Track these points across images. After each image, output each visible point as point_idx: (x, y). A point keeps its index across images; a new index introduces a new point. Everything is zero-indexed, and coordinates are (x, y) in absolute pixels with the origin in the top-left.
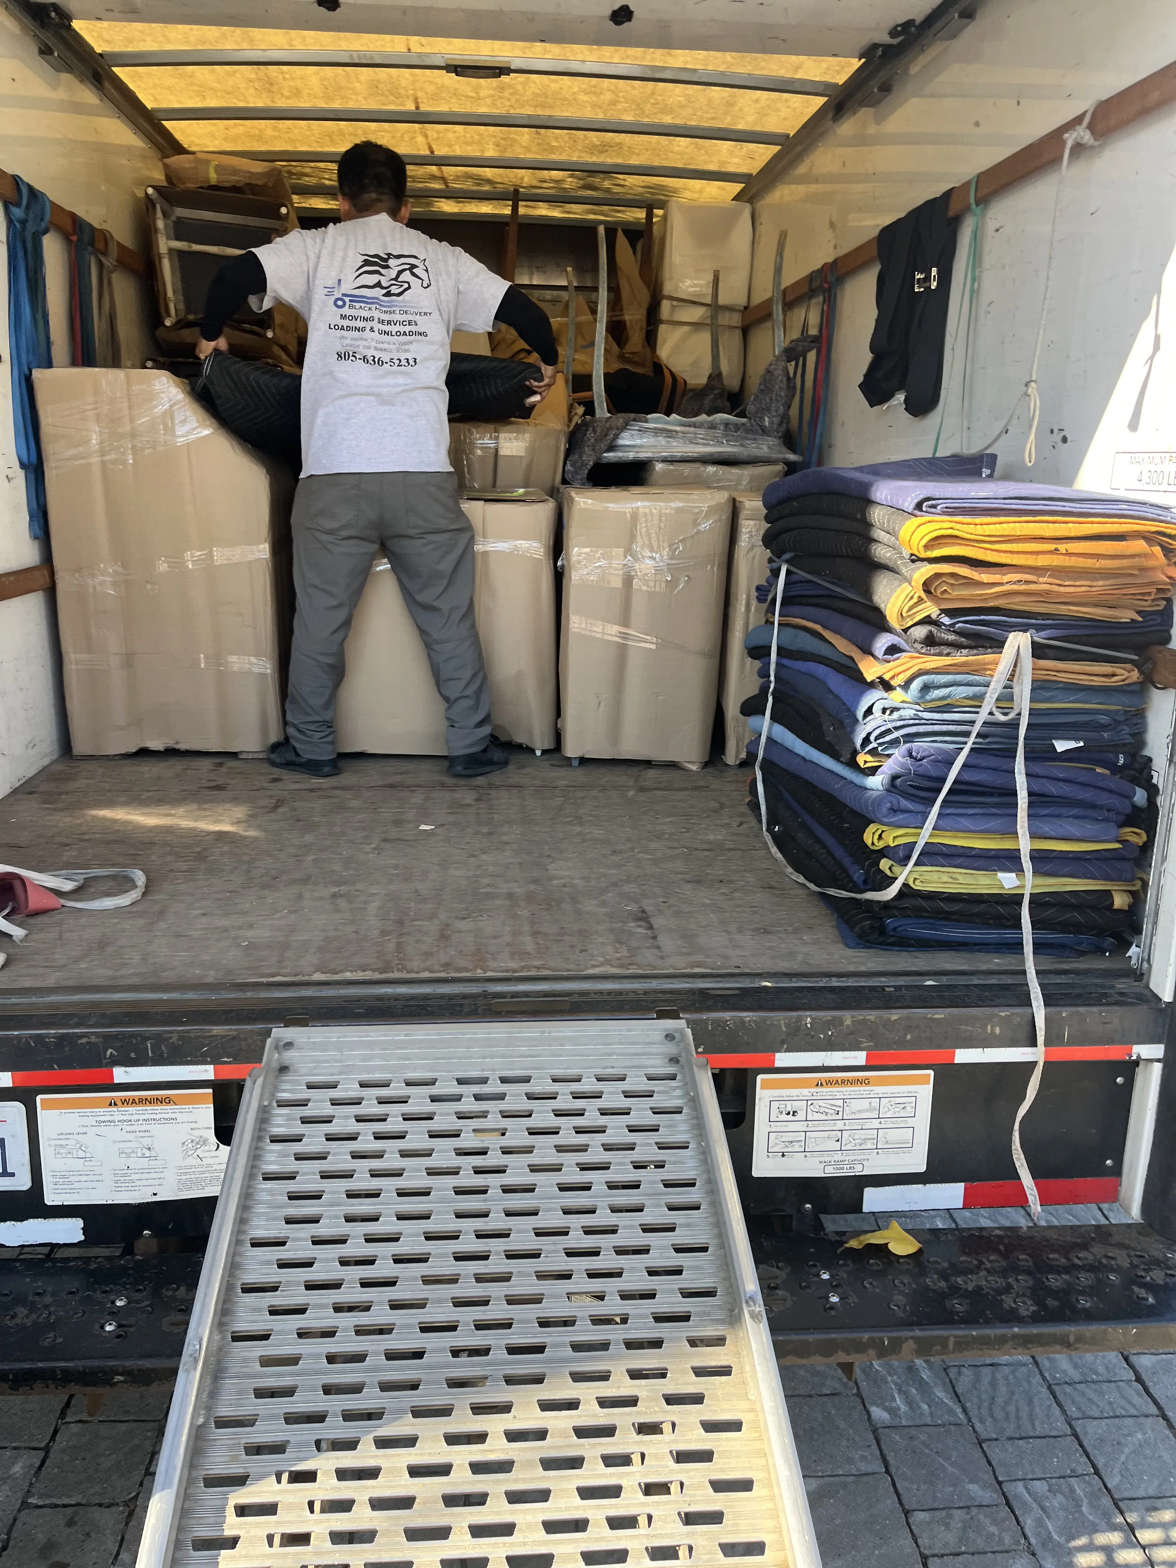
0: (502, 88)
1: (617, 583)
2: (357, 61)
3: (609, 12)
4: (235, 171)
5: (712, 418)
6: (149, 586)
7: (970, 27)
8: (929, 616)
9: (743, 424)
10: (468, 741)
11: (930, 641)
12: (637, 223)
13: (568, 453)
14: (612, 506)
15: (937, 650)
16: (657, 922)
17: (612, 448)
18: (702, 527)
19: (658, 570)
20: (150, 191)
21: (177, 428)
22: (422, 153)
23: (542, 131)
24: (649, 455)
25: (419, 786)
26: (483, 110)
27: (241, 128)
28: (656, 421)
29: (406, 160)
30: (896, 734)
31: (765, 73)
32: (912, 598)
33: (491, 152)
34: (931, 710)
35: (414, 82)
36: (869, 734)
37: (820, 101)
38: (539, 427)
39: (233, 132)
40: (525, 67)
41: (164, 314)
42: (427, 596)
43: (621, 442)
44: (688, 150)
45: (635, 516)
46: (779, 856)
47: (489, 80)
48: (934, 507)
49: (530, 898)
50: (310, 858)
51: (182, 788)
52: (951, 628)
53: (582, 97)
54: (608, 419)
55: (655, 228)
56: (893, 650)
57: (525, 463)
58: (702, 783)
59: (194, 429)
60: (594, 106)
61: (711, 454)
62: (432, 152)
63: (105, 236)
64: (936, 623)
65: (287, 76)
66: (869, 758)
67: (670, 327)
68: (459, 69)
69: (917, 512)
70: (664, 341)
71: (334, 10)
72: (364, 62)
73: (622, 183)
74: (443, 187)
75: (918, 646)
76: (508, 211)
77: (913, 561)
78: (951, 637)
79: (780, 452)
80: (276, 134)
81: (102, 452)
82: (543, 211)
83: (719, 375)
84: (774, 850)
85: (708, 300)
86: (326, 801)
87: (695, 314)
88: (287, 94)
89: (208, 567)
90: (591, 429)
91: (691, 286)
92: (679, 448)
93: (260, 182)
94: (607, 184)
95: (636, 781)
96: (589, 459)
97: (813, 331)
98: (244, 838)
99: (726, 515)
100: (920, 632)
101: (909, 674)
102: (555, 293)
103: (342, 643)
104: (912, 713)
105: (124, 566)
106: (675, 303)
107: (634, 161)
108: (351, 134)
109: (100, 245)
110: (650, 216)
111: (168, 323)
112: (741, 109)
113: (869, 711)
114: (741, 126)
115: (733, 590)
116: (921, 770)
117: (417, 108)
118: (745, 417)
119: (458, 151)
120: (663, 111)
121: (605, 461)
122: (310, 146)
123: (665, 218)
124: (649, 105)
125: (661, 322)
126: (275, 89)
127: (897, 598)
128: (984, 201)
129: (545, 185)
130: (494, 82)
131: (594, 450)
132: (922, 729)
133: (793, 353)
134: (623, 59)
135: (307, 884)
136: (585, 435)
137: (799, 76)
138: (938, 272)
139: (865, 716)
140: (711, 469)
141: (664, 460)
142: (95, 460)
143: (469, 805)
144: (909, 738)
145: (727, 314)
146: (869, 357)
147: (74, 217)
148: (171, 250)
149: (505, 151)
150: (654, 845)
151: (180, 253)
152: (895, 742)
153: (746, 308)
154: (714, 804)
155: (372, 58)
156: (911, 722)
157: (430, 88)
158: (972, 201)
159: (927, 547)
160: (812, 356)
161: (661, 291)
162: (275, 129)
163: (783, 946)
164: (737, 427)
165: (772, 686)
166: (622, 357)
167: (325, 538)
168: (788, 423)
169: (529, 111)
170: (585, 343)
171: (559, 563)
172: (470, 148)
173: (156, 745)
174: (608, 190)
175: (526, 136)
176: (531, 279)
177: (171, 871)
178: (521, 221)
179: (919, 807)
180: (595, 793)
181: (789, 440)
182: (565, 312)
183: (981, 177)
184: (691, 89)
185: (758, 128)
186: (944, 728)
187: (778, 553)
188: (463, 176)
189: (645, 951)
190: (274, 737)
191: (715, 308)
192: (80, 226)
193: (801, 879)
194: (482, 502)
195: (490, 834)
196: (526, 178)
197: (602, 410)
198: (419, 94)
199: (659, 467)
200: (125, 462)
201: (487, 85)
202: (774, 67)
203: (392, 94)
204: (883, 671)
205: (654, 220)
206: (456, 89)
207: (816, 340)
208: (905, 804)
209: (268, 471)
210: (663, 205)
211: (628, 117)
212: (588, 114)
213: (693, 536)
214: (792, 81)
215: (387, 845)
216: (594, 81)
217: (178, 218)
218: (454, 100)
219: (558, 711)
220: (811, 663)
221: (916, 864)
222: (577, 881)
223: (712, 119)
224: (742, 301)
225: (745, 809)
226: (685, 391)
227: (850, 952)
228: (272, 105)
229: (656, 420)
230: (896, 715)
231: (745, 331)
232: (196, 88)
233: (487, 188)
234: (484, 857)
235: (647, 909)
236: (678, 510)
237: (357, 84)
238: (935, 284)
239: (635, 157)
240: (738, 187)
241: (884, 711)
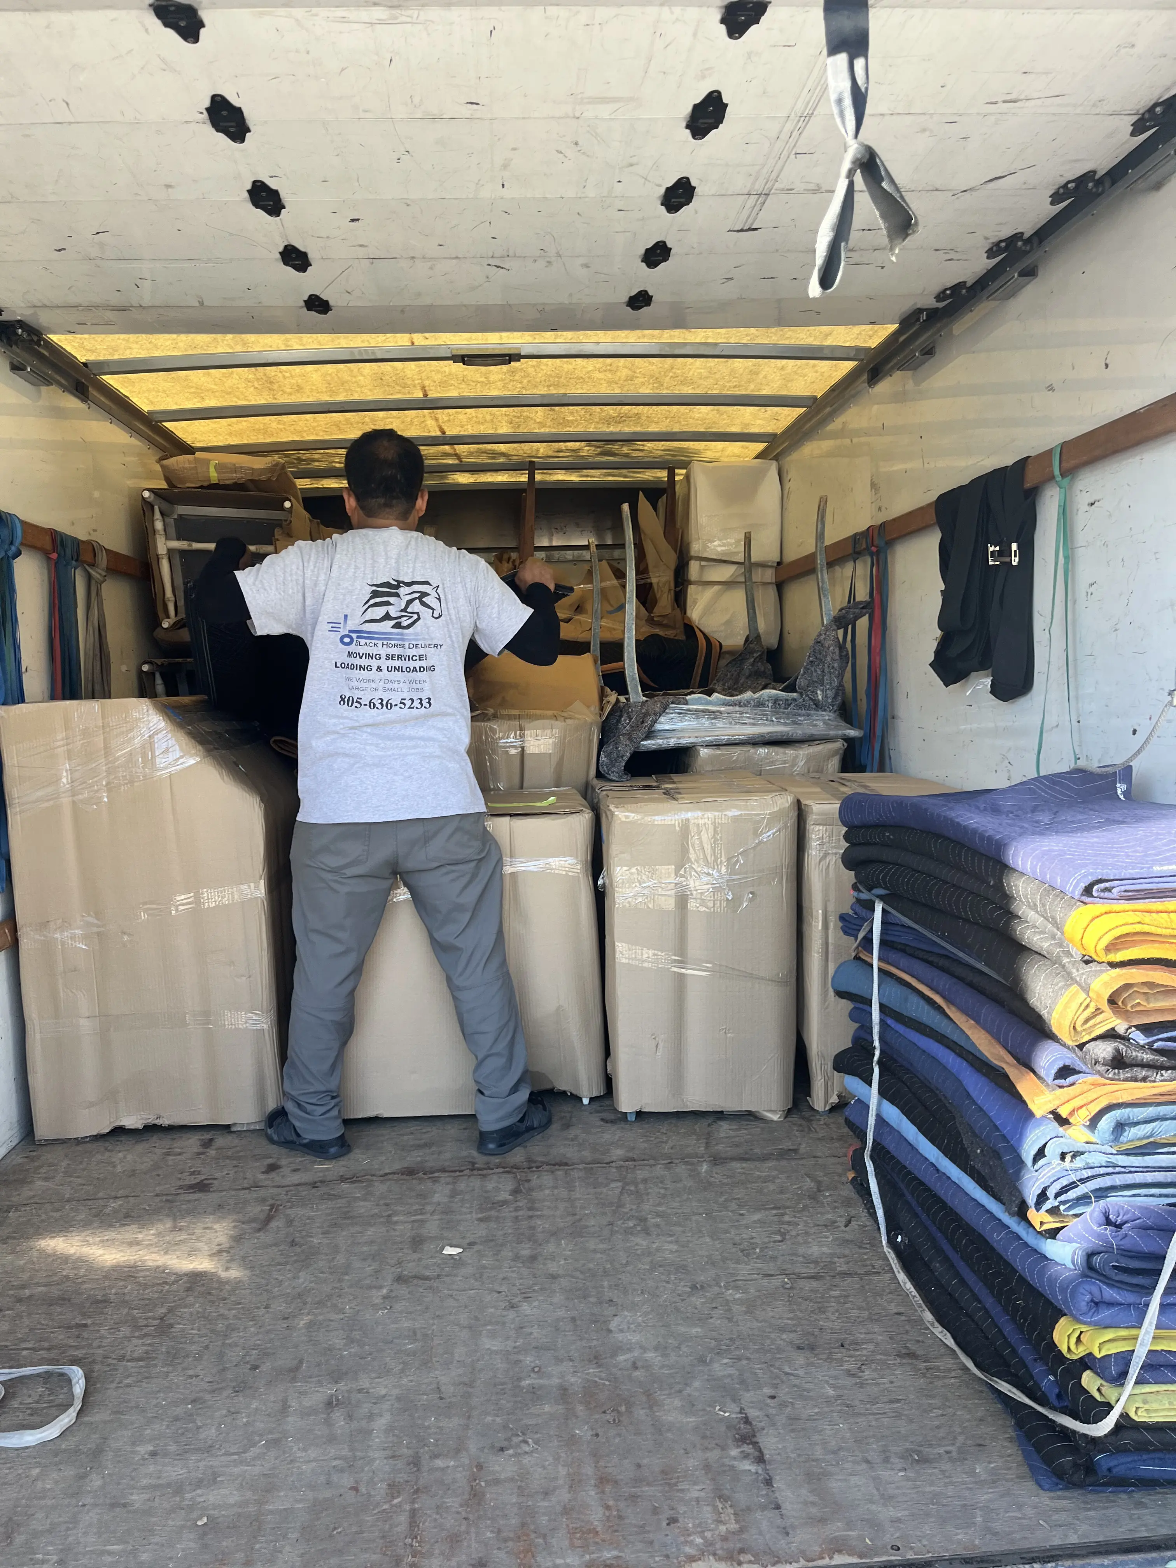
0: (513, 372)
1: (670, 904)
2: (358, 357)
3: (626, 299)
4: (235, 469)
5: (757, 695)
6: (126, 938)
7: (1029, 287)
8: (1113, 1029)
9: (795, 700)
10: (501, 1113)
11: (1118, 1062)
12: (659, 481)
13: (601, 744)
14: (658, 819)
15: (1127, 1073)
16: (769, 1442)
17: (650, 734)
18: (765, 837)
19: (717, 890)
20: (146, 494)
21: (158, 760)
22: (433, 434)
23: (557, 408)
24: (692, 740)
25: (443, 1170)
26: (494, 393)
27: (244, 424)
28: (697, 702)
29: (416, 443)
30: (1082, 1190)
31: (792, 342)
32: (1087, 1006)
33: (504, 429)
34: (1128, 1153)
35: (420, 372)
36: (1045, 1189)
37: (849, 365)
38: (569, 721)
39: (236, 427)
40: (535, 352)
41: (161, 614)
42: (446, 934)
43: (658, 727)
44: (710, 416)
45: (685, 827)
46: (909, 1286)
47: (499, 367)
48: (1108, 890)
49: (589, 1393)
50: (303, 1322)
51: (158, 1189)
52: (1150, 1047)
53: (597, 375)
54: (644, 703)
55: (677, 487)
56: (1065, 1072)
57: (554, 761)
58: (787, 1145)
59: (178, 759)
60: (610, 382)
61: (762, 735)
62: (444, 433)
63: (92, 547)
64: (1125, 1039)
65: (287, 375)
66: (1048, 1218)
67: (700, 588)
68: (467, 359)
69: (1085, 899)
70: (695, 602)
71: (326, 313)
72: (365, 357)
73: (641, 448)
74: (457, 462)
75: (1102, 1069)
76: (524, 478)
77: (1087, 962)
78: (1147, 1057)
79: (837, 727)
80: (281, 427)
81: (73, 793)
82: (560, 476)
83: (758, 637)
84: (902, 1276)
85: (740, 558)
86: (330, 1204)
87: (725, 573)
88: (288, 391)
89: (197, 911)
90: (625, 715)
91: (720, 546)
92: (725, 730)
93: (263, 478)
94: (625, 450)
95: (707, 1145)
96: (626, 751)
97: (862, 594)
98: (222, 1283)
99: (792, 821)
100: (1104, 1050)
101: (1095, 1108)
102: (576, 552)
103: (352, 993)
104: (1103, 1159)
105: (97, 915)
106: (703, 563)
107: (653, 428)
108: (358, 423)
109: (88, 557)
110: (672, 475)
111: (165, 625)
112: (765, 377)
113: (1040, 1153)
114: (766, 391)
115: (805, 904)
116: (1127, 1244)
117: (426, 395)
118: (794, 691)
119: (471, 430)
120: (683, 383)
121: (643, 749)
122: (317, 435)
123: (687, 477)
124: (667, 379)
125: (690, 583)
126: (275, 387)
127: (1066, 1006)
128: (1070, 472)
129: (561, 454)
130: (505, 368)
131: (630, 739)
132: (1118, 1180)
133: (844, 621)
134: (639, 338)
135: (294, 1379)
136: (619, 721)
137: (828, 342)
138: (1019, 547)
139: (1035, 1160)
140: (763, 751)
141: (709, 745)
142: (66, 800)
143: (505, 1203)
144: (1101, 1193)
145: (760, 570)
146: (938, 633)
147: (53, 534)
148: (170, 551)
149: (519, 426)
150: (744, 1270)
151: (183, 553)
152: (1083, 1200)
153: (779, 564)
154: (809, 1184)
155: (373, 353)
156: (1102, 1171)
157: (437, 377)
158: (1057, 472)
159: (1109, 949)
160: (863, 623)
161: (688, 551)
162: (279, 422)
163: (950, 1491)
164: (788, 703)
165: (877, 1053)
166: (651, 621)
167: (328, 876)
168: (844, 693)
169: (542, 390)
170: (610, 609)
171: (600, 882)
172: (482, 427)
173: (132, 1121)
174: (627, 455)
175: (540, 413)
176: (551, 540)
177: (122, 1358)
178: (537, 486)
179: (1128, 1297)
180: (659, 1170)
181: (846, 713)
182: (589, 576)
183: (1065, 446)
184: (712, 362)
185: (784, 393)
186: (1150, 1177)
187: (864, 882)
188: (477, 452)
189: (758, 1515)
190: (272, 1105)
191: (748, 565)
192: (62, 541)
193: (950, 1342)
194: (508, 819)
195: (533, 1258)
196: (542, 449)
197: (637, 693)
198: (427, 383)
199: (704, 752)
200: (99, 802)
201: (497, 372)
202: (802, 335)
203: (397, 384)
204: (1057, 1103)
205: (677, 478)
206: (464, 376)
207: (867, 607)
208: (1110, 1293)
209: (262, 800)
210: (685, 465)
211: (646, 390)
212: (604, 389)
213: (754, 848)
214: (821, 348)
215: (403, 1290)
216: (609, 360)
217: (180, 516)
218: (463, 386)
219: (607, 1051)
220: (931, 1041)
221: (1138, 1382)
222: (650, 1355)
223: (735, 387)
224: (775, 557)
225: (848, 1191)
226: (722, 652)
227: (1046, 1500)
228: (274, 401)
229: (696, 700)
230: (1079, 1162)
231: (780, 587)
232: (193, 390)
233: (502, 460)
234: (525, 1307)
235: (752, 1413)
236: (735, 819)
237: (361, 378)
238: (1017, 559)
239: (654, 425)
240: (761, 446)
241: (1063, 1156)
